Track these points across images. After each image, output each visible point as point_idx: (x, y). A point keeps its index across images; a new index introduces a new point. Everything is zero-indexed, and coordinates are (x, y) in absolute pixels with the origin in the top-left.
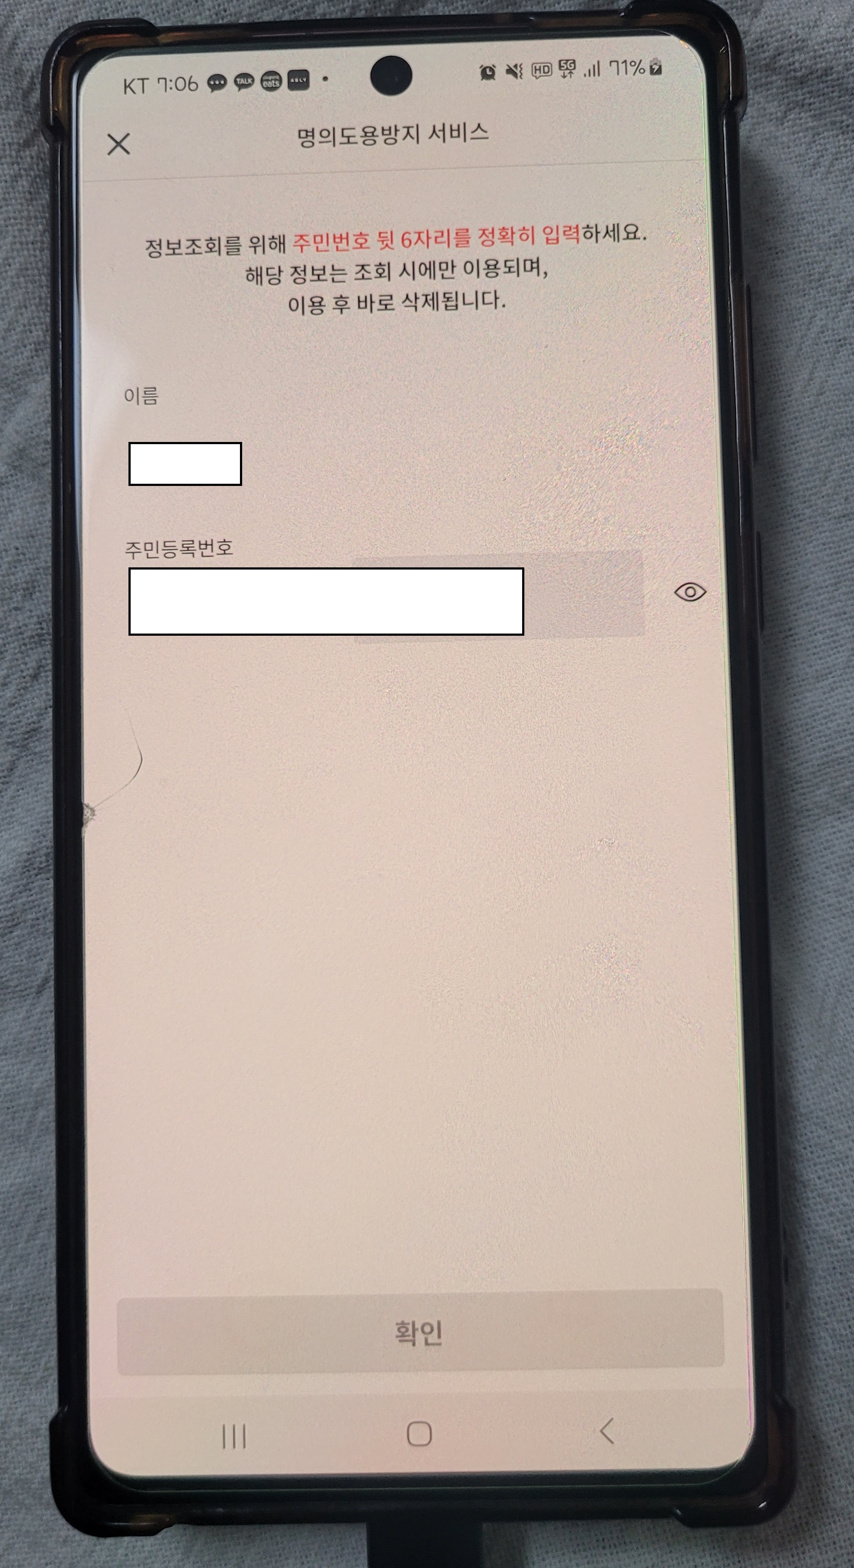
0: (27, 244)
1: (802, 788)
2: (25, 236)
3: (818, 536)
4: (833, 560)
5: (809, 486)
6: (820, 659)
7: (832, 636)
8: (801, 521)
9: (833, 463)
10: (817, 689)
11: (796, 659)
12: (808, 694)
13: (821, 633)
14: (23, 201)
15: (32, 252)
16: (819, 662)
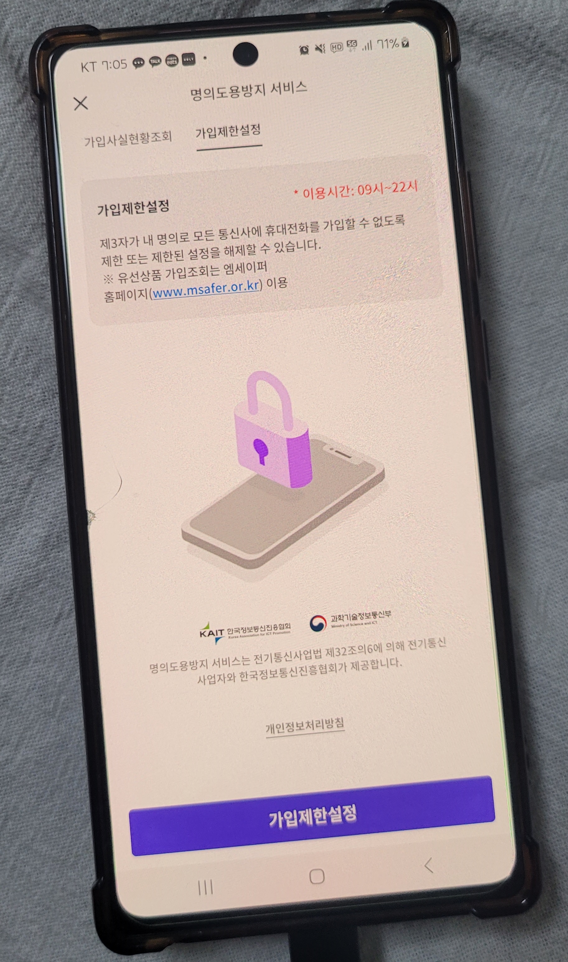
0: (23, 165)
1: (517, 471)
2: (22, 160)
3: (517, 317)
4: (527, 331)
5: (509, 287)
6: (523, 392)
7: (529, 377)
8: (506, 308)
9: (523, 272)
10: (522, 410)
11: (508, 392)
12: (518, 414)
13: (523, 376)
14: (19, 138)
15: (26, 169)
16: (522, 393)
